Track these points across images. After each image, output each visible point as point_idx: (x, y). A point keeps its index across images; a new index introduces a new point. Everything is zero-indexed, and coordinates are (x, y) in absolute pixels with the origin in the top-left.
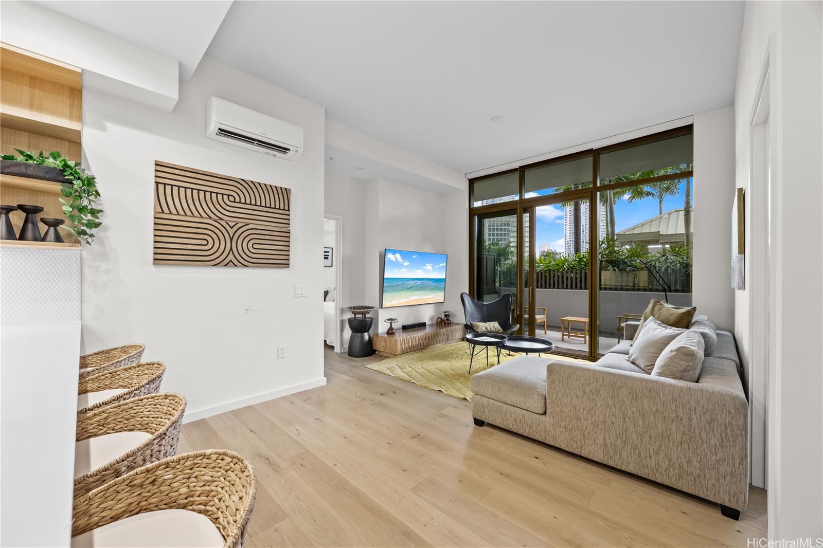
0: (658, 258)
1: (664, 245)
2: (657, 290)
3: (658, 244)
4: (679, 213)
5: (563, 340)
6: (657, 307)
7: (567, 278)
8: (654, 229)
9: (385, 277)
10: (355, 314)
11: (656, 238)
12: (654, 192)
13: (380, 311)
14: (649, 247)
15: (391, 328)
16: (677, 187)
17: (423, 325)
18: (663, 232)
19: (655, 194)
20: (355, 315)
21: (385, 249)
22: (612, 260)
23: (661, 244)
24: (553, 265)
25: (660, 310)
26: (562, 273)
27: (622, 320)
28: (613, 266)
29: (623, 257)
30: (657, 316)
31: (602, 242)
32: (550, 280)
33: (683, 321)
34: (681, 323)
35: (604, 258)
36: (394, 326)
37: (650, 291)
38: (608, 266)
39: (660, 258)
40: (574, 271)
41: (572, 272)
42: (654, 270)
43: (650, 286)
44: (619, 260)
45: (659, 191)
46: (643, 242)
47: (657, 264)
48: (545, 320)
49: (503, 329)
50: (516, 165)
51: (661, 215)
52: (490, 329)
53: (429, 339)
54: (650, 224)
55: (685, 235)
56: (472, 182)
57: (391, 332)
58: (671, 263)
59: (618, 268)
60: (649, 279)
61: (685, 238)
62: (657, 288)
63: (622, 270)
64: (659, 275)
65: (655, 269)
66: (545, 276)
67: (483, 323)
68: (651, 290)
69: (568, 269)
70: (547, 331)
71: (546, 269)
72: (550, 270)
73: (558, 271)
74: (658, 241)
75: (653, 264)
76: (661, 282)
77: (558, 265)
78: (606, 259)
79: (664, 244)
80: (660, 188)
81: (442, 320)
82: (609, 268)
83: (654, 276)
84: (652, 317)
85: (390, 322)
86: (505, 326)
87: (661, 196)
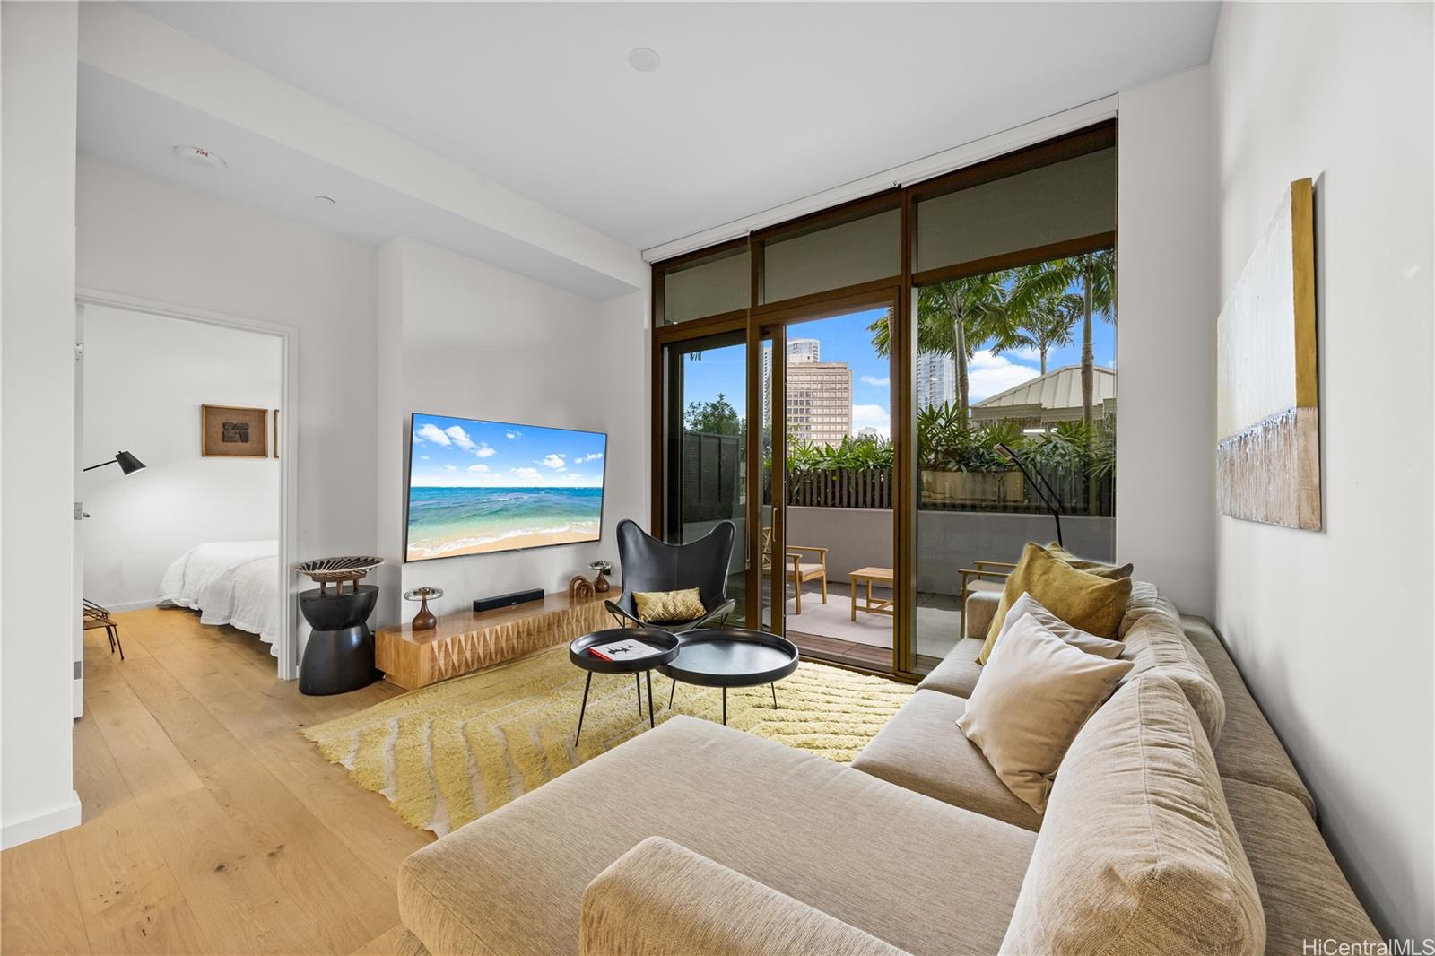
0: (1041, 446)
1: (1050, 429)
2: (1038, 510)
3: (1038, 427)
4: (1071, 375)
5: (853, 619)
6: (1039, 564)
7: (873, 484)
8: (1032, 400)
9: (412, 485)
10: (323, 580)
11: (1035, 415)
12: (1033, 338)
13: (405, 569)
14: (1026, 431)
15: (424, 614)
16: (1068, 330)
17: (537, 596)
18: (1047, 405)
19: (1035, 341)
20: (324, 584)
21: (413, 414)
22: (955, 450)
23: (1044, 425)
24: (847, 459)
25: (1046, 572)
26: (865, 476)
27: (969, 576)
28: (958, 462)
29: (977, 444)
30: (1038, 589)
31: (937, 414)
32: (841, 490)
33: (1105, 610)
34: (1100, 615)
35: (942, 445)
36: (433, 606)
37: (1025, 513)
38: (949, 462)
39: (1044, 447)
40: (886, 471)
41: (882, 473)
42: (1033, 469)
43: (1026, 501)
44: (970, 449)
45: (1040, 337)
46: (1015, 421)
47: (1038, 458)
48: (824, 574)
49: (705, 607)
50: (741, 229)
51: (1044, 376)
52: (675, 609)
53: (529, 634)
54: (1026, 390)
55: (1083, 409)
56: (661, 271)
57: (424, 624)
58: (1063, 456)
59: (967, 465)
60: (1025, 488)
61: (1084, 414)
62: (1038, 504)
63: (974, 470)
64: (1043, 478)
65: (1035, 467)
66: (833, 482)
67: (661, 594)
68: (1027, 510)
69: (875, 467)
70: (829, 597)
71: (834, 467)
72: (840, 469)
73: (857, 471)
74: (1040, 420)
75: (1032, 456)
76: (1045, 491)
77: (856, 459)
78: (945, 447)
79: (1050, 425)
80: (1042, 331)
81: (584, 584)
82: (950, 465)
83: (1032, 483)
84: (1025, 593)
85: (421, 598)
86: (711, 599)
87: (1044, 345)
